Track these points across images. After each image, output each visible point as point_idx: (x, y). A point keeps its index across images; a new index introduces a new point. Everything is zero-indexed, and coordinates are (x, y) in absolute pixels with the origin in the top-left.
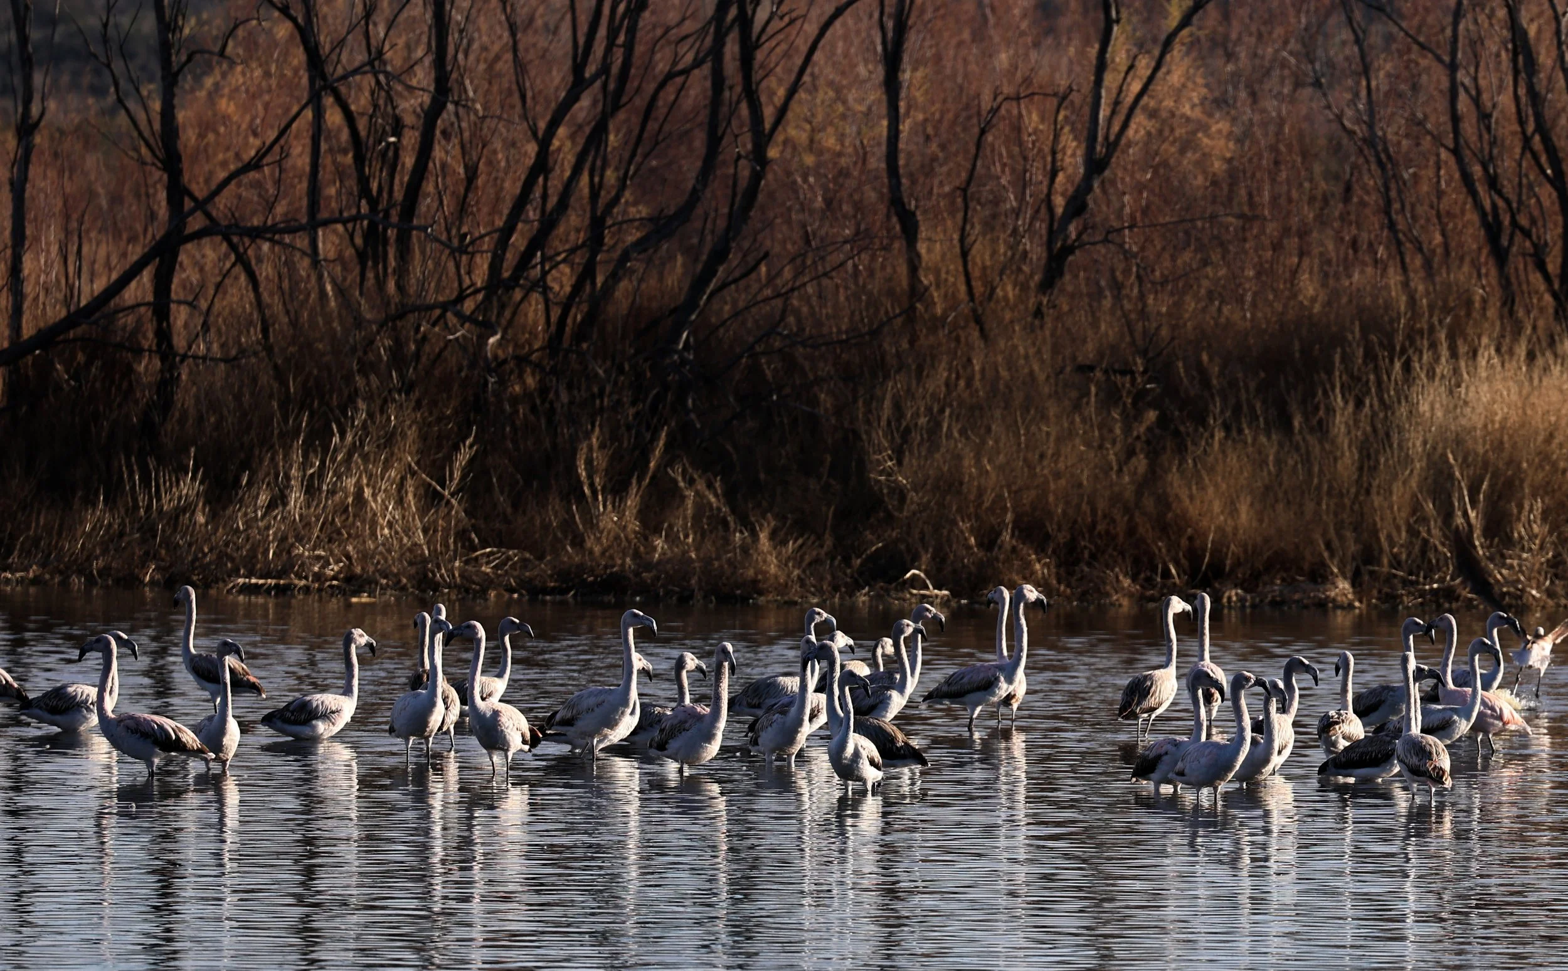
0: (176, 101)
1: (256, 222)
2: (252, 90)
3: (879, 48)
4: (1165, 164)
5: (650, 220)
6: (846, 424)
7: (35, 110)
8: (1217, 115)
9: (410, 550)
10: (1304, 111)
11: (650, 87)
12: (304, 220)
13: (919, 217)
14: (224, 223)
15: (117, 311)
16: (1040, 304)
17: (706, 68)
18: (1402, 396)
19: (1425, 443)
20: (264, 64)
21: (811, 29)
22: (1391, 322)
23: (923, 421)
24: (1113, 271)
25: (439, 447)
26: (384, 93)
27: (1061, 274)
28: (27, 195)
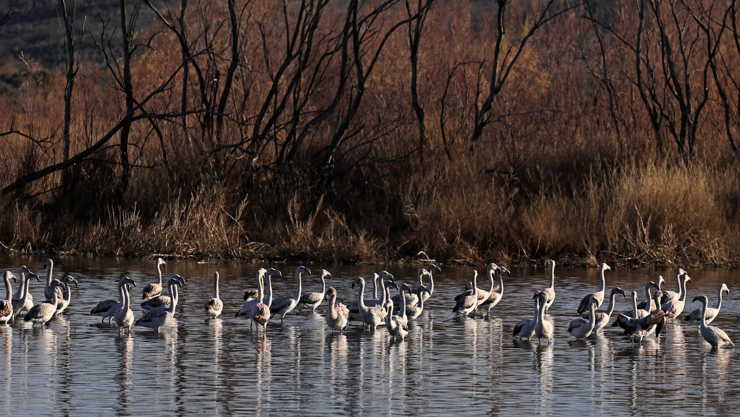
0: (130, 65)
1: (161, 112)
2: (160, 60)
3: (409, 44)
4: (522, 90)
5: (317, 112)
6: (395, 193)
7: (74, 68)
8: (543, 70)
9: (221, 243)
10: (578, 69)
11: (317, 60)
12: (180, 112)
13: (424, 111)
14: (149, 113)
15: (106, 148)
16: (472, 145)
17: (340, 51)
18: (617, 183)
19: (626, 201)
20: (165, 51)
21: (382, 36)
22: (613, 153)
23: (425, 192)
24: (501, 132)
25: (233, 202)
26: (212, 62)
27: (481, 134)
28: (71, 101)
